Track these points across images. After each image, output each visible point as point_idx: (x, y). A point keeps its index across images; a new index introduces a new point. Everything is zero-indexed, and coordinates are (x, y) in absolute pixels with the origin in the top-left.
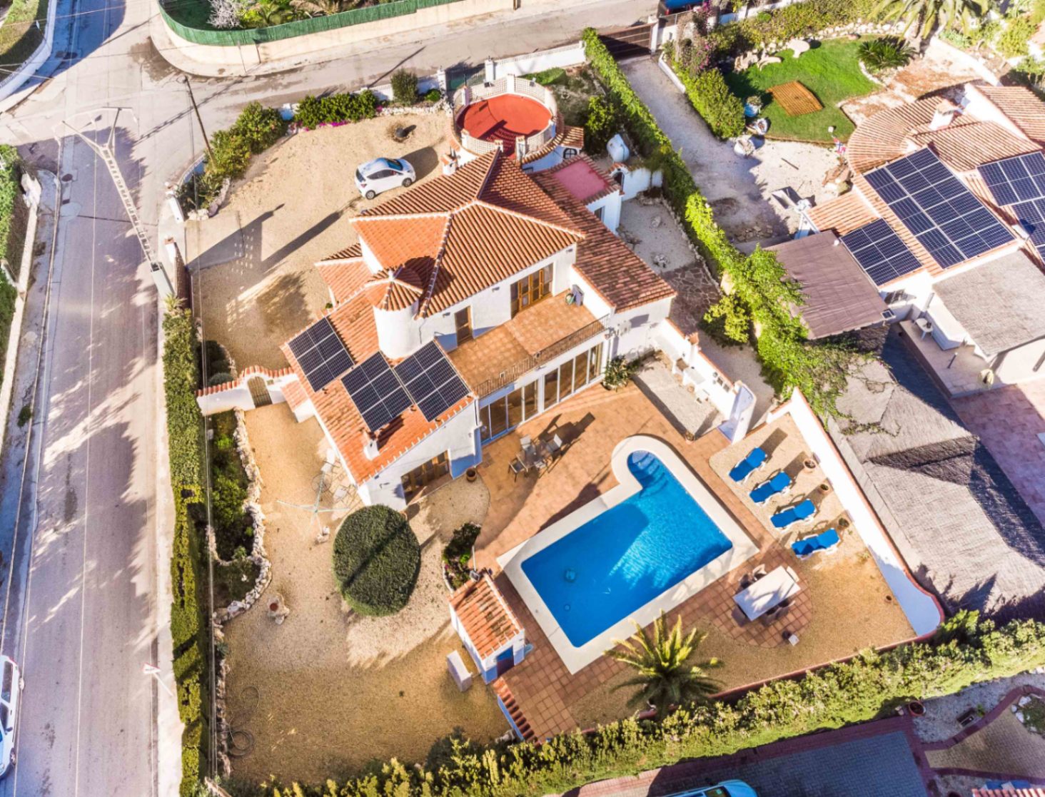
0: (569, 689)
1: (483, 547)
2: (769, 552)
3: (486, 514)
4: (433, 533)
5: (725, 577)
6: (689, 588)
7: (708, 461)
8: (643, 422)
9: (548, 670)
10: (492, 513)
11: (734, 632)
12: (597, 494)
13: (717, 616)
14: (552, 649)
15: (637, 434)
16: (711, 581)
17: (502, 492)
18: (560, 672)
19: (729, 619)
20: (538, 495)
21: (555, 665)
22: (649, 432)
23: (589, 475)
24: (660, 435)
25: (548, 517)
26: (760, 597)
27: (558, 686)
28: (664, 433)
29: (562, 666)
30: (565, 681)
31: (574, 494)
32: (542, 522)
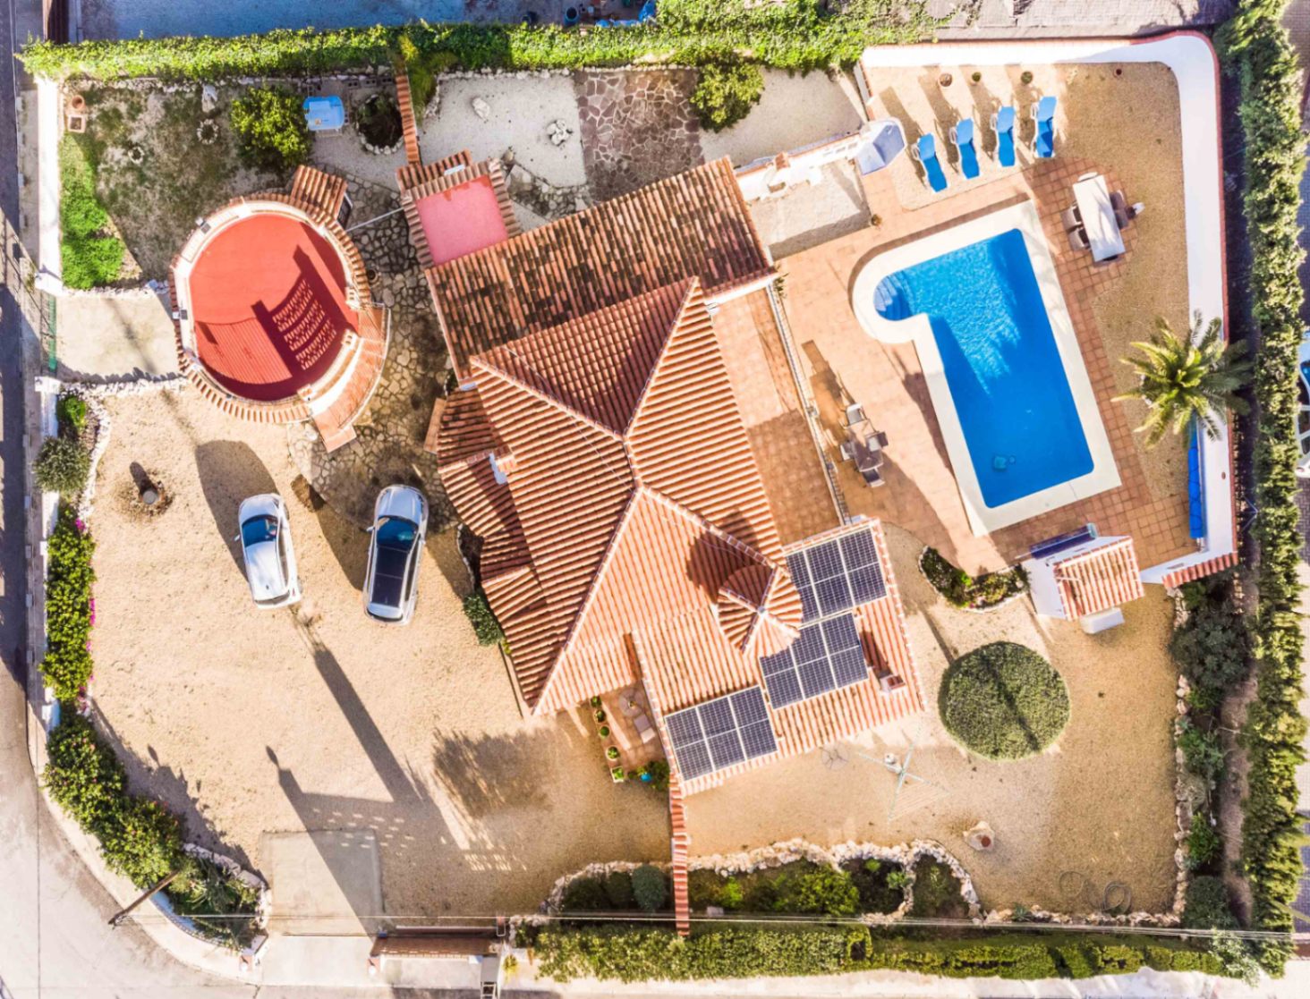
0: (1135, 494)
1: (954, 551)
2: (1034, 188)
3: (912, 534)
4: (920, 613)
5: (1053, 256)
6: (1056, 307)
7: (905, 210)
8: (831, 274)
9: (1110, 512)
10: (913, 526)
11: (1113, 274)
12: (920, 377)
13: (1093, 286)
14: (1089, 500)
15: (850, 290)
16: (1054, 275)
17: (887, 504)
18: (1115, 498)
19: (1099, 273)
20: (903, 457)
21: (1107, 501)
22: (848, 272)
23: (892, 378)
24: (856, 258)
25: (935, 451)
26: (1102, 229)
27: (1129, 505)
28: (853, 251)
29: (1109, 493)
30: (1125, 496)
31: (914, 408)
32: (939, 461)
